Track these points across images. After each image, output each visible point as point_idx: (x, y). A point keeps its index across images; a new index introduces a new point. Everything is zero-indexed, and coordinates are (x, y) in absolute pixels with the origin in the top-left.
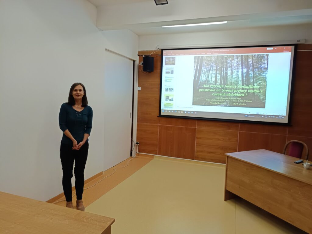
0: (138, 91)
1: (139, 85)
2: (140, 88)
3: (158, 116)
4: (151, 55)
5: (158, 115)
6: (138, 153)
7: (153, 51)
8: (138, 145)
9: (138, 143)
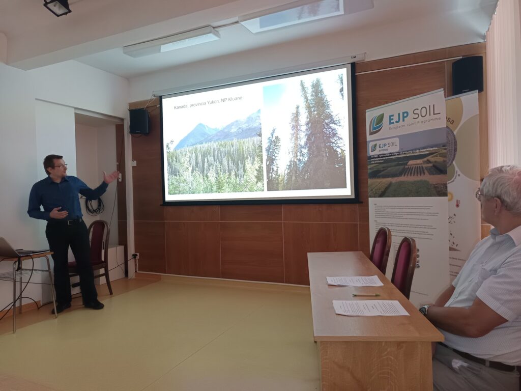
0: (133, 167)
1: (134, 159)
2: (135, 162)
3: (161, 205)
4: (147, 107)
5: (162, 203)
6: (138, 272)
7: (148, 100)
8: (137, 258)
9: (137, 255)
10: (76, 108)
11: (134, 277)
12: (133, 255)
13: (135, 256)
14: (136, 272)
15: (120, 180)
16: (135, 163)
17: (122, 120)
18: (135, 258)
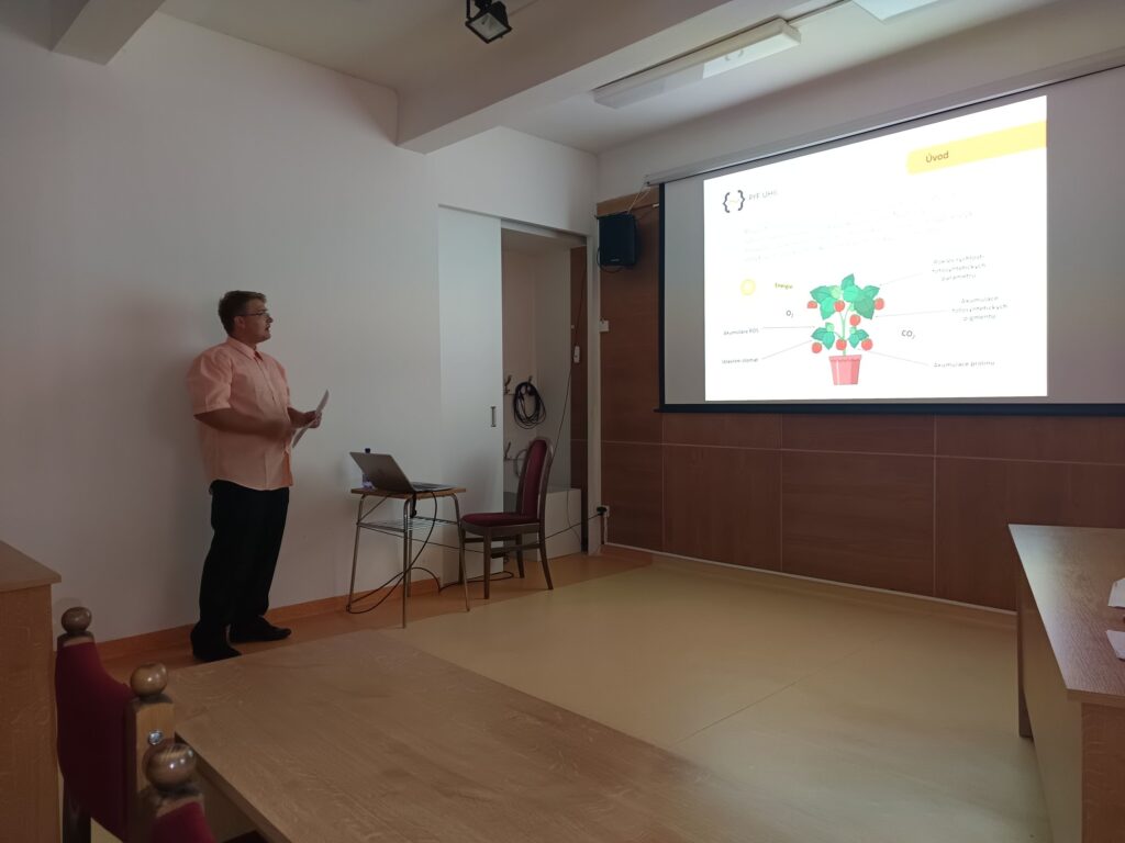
0: (602, 334)
1: (604, 317)
2: (606, 322)
3: (655, 411)
4: (633, 209)
6: (606, 543)
7: (635, 195)
8: (606, 514)
9: (605, 510)
10: (504, 220)
11: (599, 553)
12: (599, 509)
13: (601, 511)
14: (603, 543)
15: (577, 360)
16: (605, 327)
17: (583, 238)
18: (602, 514)
